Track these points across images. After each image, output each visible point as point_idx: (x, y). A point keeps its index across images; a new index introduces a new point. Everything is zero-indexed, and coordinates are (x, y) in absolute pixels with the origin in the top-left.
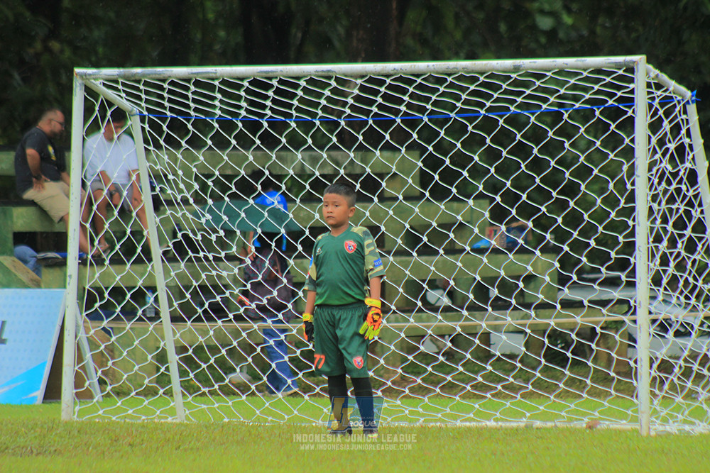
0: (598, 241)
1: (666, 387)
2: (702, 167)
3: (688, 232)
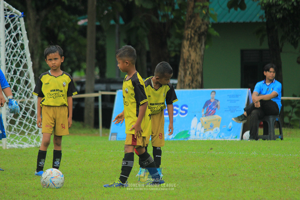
2: (26, 43)
3: (21, 68)
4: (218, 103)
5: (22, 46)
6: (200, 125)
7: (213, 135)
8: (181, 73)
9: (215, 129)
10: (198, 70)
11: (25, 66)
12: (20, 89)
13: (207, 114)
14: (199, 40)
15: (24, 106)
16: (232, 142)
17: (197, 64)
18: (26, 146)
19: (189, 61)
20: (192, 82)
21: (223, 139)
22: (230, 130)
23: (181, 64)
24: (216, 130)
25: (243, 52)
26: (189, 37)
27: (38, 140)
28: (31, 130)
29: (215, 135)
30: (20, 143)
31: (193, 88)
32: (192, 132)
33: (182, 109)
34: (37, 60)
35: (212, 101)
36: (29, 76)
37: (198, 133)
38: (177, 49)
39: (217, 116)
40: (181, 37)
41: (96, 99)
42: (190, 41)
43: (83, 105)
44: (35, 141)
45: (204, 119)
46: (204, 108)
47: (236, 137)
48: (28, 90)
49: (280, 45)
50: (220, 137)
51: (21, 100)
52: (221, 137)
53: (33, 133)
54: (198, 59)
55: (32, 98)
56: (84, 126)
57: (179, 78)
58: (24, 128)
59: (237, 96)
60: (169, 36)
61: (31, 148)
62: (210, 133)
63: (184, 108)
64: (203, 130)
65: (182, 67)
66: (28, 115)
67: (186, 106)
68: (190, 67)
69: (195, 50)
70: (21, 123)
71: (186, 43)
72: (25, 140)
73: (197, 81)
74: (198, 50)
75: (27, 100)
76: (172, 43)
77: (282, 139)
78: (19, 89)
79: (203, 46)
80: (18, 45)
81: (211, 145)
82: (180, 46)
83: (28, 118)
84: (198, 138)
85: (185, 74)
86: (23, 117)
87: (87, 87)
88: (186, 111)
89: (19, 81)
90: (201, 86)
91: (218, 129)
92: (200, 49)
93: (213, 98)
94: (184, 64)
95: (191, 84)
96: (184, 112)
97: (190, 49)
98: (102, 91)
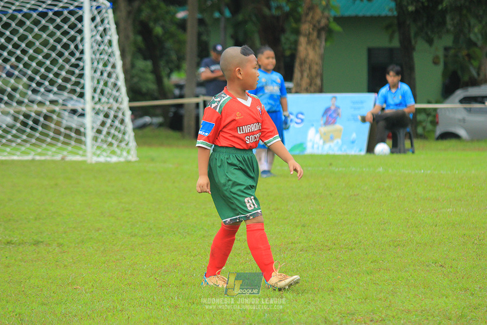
0: (66, 72)
1: (99, 140)
2: (115, 38)
3: (109, 68)
4: (340, 111)
5: (110, 43)
6: (318, 136)
7: (333, 148)
8: (297, 74)
9: (335, 141)
10: (317, 72)
11: (114, 66)
12: (108, 93)
13: (327, 123)
14: (319, 36)
15: (112, 113)
16: (354, 157)
17: (317, 64)
18: (114, 159)
19: (308, 61)
20: (310, 85)
21: (344, 153)
22: (353, 142)
23: (297, 65)
24: (338, 143)
25: (370, 51)
26: (308, 32)
27: (128, 152)
28: (121, 142)
29: (336, 149)
30: (107, 156)
31: (311, 92)
32: (309, 145)
33: (297, 117)
34: (129, 58)
35: (333, 108)
36: (117, 78)
37: (315, 146)
38: (293, 46)
39: (338, 126)
40: (297, 32)
41: (197, 105)
42: (308, 38)
43: (182, 111)
44: (125, 154)
45: (324, 129)
46: (323, 116)
47: (361, 150)
48: (117, 94)
49: (413, 42)
50: (341, 150)
51: (109, 105)
52: (343, 149)
53: (123, 144)
54: (317, 59)
55: (121, 103)
56: (183, 137)
57: (294, 81)
58: (113, 138)
59: (362, 102)
60: (283, 31)
61: (119, 163)
62: (330, 147)
63: (300, 116)
64: (321, 142)
65: (299, 68)
66: (117, 123)
67: (302, 114)
68: (308, 68)
69: (314, 48)
70: (108, 133)
71: (303, 40)
72: (114, 153)
73: (315, 84)
74: (317, 48)
75: (115, 106)
76: (287, 39)
77: (413, 152)
78: (106, 93)
79: (323, 43)
80: (106, 41)
81: (330, 160)
82: (296, 43)
83: (116, 128)
84: (316, 151)
85: (302, 76)
86: (111, 126)
87: (186, 91)
88: (302, 120)
89: (106, 84)
90: (321, 91)
91: (340, 141)
92: (320, 47)
93: (333, 104)
94: (301, 65)
95: (309, 88)
96: (299, 121)
97: (308, 47)
98: (204, 95)
